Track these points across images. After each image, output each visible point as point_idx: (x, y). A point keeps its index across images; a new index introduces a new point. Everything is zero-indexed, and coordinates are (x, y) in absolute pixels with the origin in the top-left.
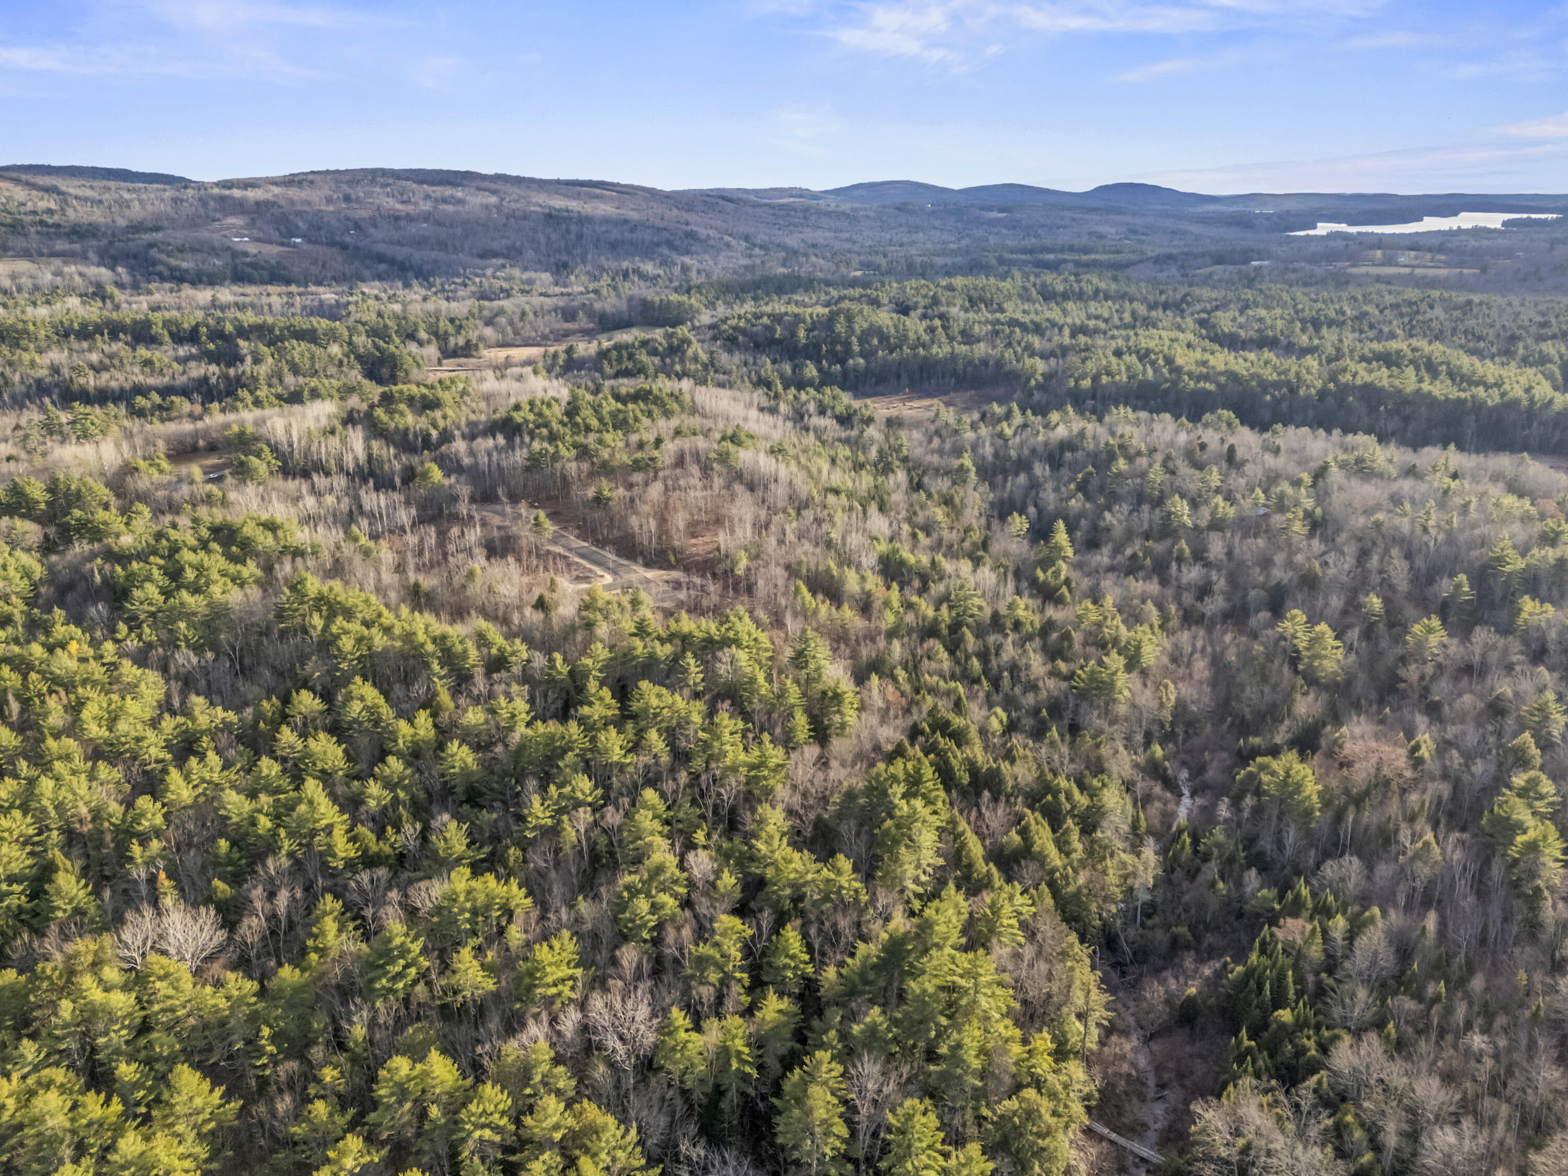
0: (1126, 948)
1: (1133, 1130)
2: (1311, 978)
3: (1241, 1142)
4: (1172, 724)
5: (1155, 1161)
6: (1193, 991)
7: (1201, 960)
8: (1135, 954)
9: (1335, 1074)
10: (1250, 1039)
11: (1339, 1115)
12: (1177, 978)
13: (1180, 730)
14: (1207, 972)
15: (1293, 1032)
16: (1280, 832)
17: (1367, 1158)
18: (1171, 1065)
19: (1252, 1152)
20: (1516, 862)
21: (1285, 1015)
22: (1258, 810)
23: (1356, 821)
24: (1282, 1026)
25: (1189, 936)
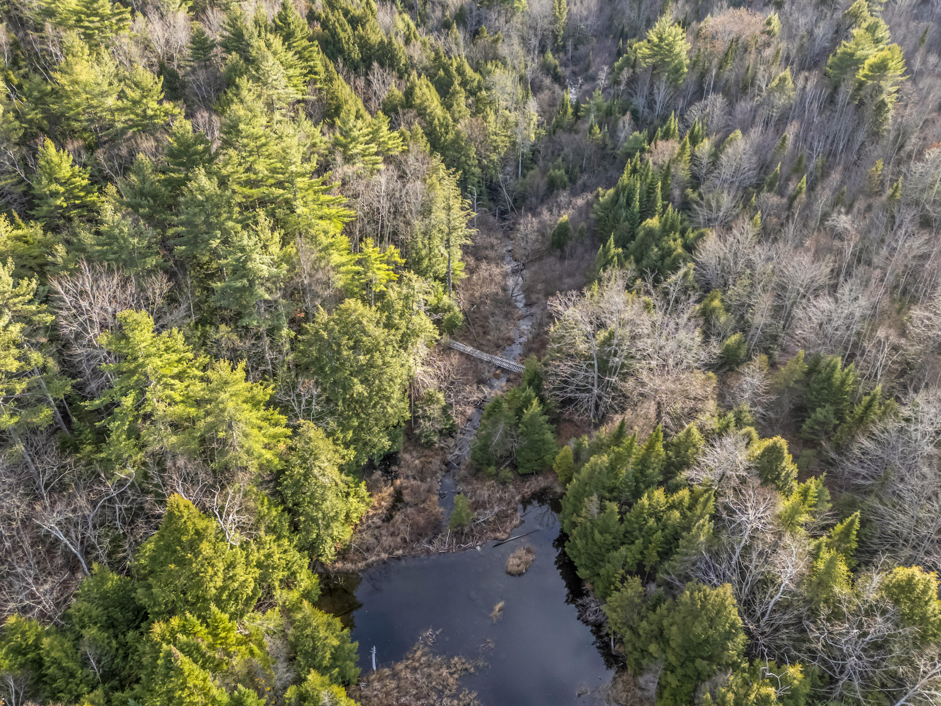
0: (507, 197)
1: (498, 346)
2: (677, 193)
3: (602, 335)
4: (564, 39)
5: (516, 370)
6: (565, 218)
7: (574, 194)
8: (515, 201)
9: (701, 266)
10: (616, 246)
11: (706, 301)
12: (551, 211)
13: (570, 43)
14: (580, 202)
15: (661, 237)
16: (651, 94)
17: (733, 339)
18: (540, 286)
19: (615, 341)
20: (861, 84)
21: (653, 222)
22: (632, 81)
23: (717, 75)
24: (650, 232)
25: (566, 178)
